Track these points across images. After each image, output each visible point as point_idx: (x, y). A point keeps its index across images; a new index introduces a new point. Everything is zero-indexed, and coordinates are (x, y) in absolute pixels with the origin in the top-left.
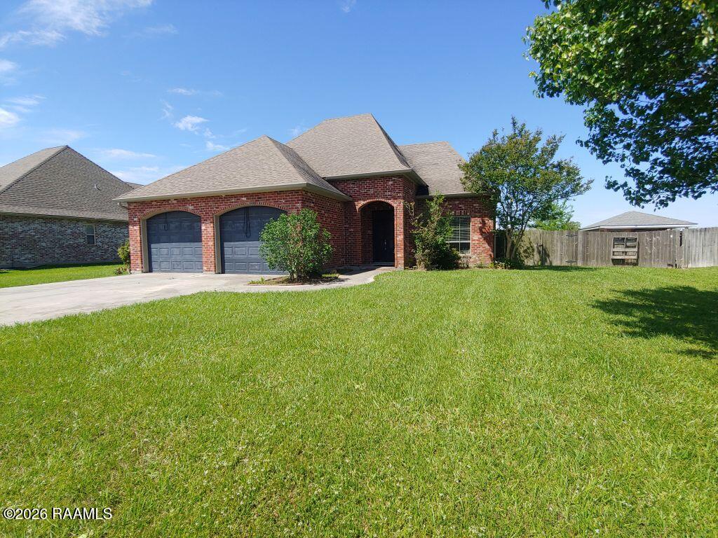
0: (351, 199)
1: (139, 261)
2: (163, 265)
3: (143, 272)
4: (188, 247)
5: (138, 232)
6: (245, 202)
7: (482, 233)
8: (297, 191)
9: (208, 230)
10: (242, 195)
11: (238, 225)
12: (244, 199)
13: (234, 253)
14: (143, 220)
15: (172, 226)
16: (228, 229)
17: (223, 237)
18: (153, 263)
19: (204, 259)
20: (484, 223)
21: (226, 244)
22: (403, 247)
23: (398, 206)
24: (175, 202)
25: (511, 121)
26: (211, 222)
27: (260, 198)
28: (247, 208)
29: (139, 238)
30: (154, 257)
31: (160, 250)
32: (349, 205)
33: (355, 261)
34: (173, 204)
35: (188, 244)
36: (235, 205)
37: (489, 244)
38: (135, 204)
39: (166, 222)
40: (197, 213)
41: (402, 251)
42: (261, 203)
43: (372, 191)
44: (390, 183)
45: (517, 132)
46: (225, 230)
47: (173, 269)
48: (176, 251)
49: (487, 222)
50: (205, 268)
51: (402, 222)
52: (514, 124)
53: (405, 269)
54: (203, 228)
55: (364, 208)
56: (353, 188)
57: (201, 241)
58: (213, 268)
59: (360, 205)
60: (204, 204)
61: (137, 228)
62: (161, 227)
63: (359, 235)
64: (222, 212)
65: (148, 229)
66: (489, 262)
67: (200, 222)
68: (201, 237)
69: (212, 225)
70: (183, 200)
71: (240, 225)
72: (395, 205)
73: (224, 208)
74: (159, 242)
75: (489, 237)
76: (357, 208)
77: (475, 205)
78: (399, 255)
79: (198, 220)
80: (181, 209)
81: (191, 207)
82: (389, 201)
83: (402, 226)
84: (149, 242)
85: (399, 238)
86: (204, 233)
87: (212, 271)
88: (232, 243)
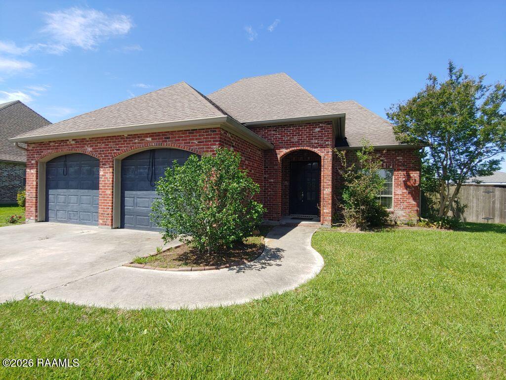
0: (272, 147)
1: (33, 209)
2: (60, 214)
3: (37, 221)
4: (85, 195)
5: (35, 177)
6: (151, 143)
7: (406, 186)
8: (213, 130)
9: (106, 175)
10: (147, 135)
11: (141, 170)
12: (149, 139)
13: (135, 204)
14: (42, 163)
15: (71, 170)
16: (130, 175)
17: (123, 185)
18: (50, 211)
19: (101, 211)
20: (409, 177)
21: (127, 193)
22: (330, 201)
23: (326, 155)
24: (73, 142)
25: (448, 66)
26: (110, 167)
27: (168, 138)
28: (153, 152)
29: (35, 183)
30: (51, 204)
31: (58, 196)
32: (270, 153)
33: (275, 215)
34: (71, 145)
35: (87, 191)
36: (138, 147)
37: (414, 199)
38: (33, 145)
39: (66, 166)
40: (96, 155)
41: (330, 206)
42: (168, 145)
43: (296, 139)
44: (317, 130)
45: (454, 78)
46: (127, 176)
47: (68, 220)
48: (73, 199)
49: (412, 175)
50: (101, 221)
51: (330, 173)
52: (451, 69)
53: (333, 226)
54: (101, 173)
55: (286, 156)
56: (275, 135)
57: (98, 189)
58: (109, 222)
59: (282, 154)
60: (103, 145)
61: (33, 171)
62: (61, 170)
63: (279, 186)
64: (124, 155)
65: (48, 173)
66: (415, 218)
67: (98, 166)
68: (99, 184)
69: (111, 170)
70: (81, 140)
71: (144, 171)
72: (322, 155)
73: (125, 151)
74: (56, 187)
75: (416, 192)
76: (279, 156)
77: (398, 158)
78: (326, 210)
79: (95, 164)
80: (80, 151)
81: (90, 149)
82: (316, 150)
83: (330, 178)
84: (48, 187)
85: (326, 191)
86: (101, 179)
87: (108, 225)
88: (134, 192)
